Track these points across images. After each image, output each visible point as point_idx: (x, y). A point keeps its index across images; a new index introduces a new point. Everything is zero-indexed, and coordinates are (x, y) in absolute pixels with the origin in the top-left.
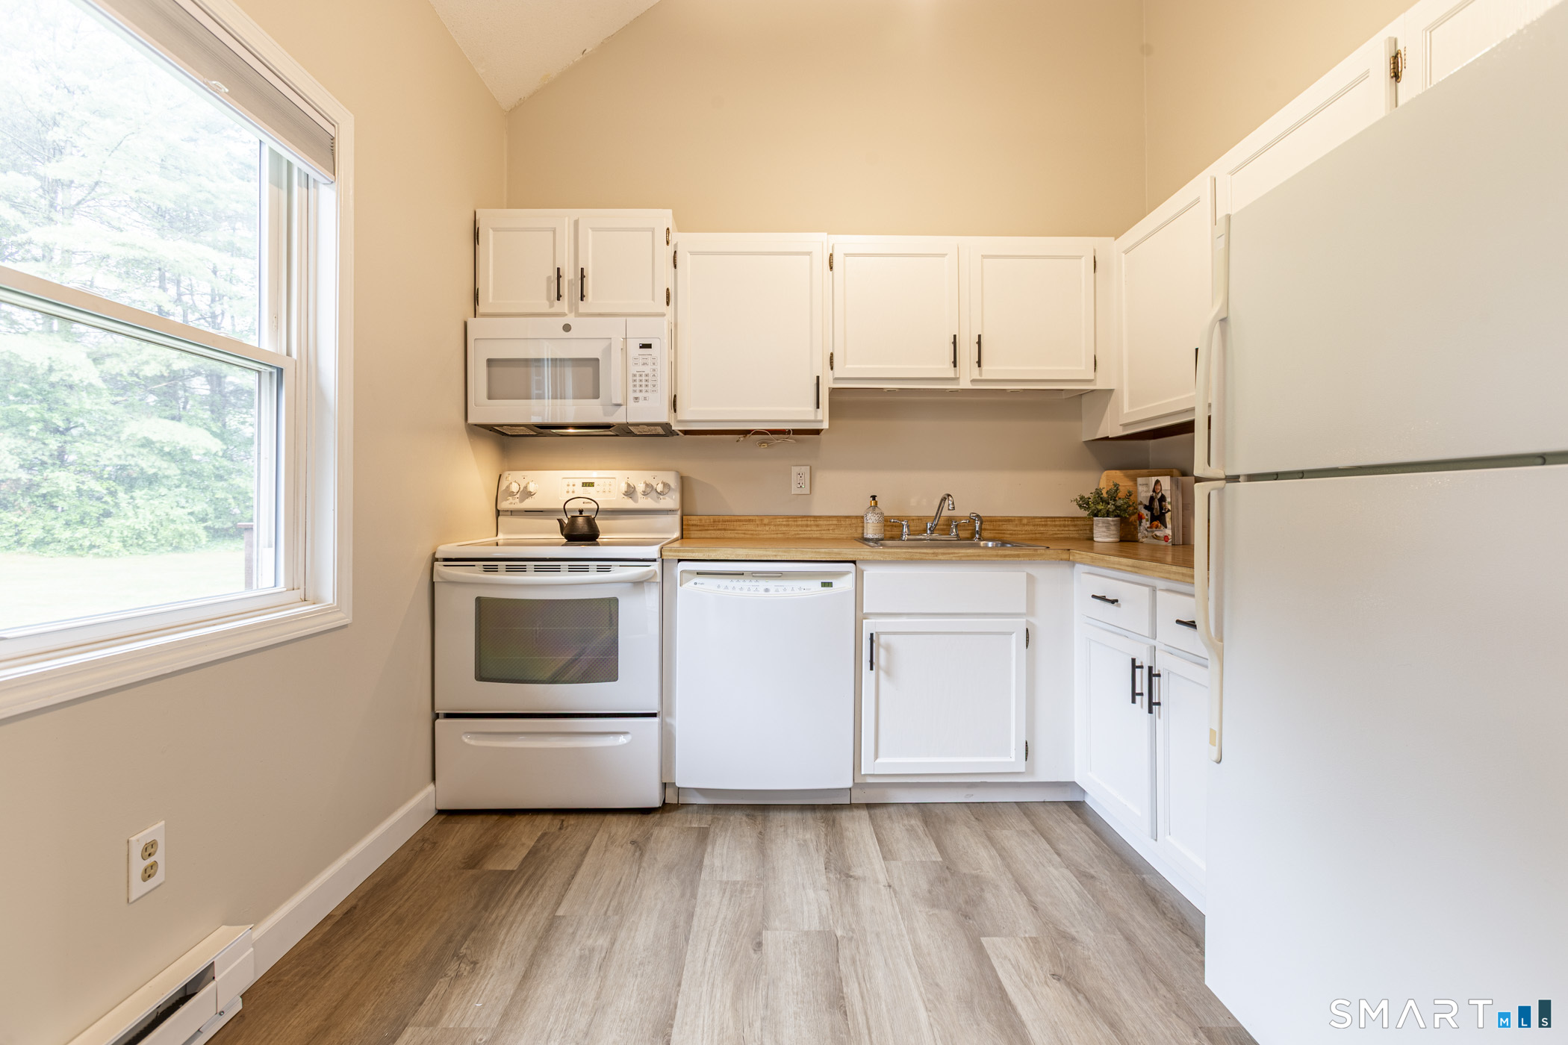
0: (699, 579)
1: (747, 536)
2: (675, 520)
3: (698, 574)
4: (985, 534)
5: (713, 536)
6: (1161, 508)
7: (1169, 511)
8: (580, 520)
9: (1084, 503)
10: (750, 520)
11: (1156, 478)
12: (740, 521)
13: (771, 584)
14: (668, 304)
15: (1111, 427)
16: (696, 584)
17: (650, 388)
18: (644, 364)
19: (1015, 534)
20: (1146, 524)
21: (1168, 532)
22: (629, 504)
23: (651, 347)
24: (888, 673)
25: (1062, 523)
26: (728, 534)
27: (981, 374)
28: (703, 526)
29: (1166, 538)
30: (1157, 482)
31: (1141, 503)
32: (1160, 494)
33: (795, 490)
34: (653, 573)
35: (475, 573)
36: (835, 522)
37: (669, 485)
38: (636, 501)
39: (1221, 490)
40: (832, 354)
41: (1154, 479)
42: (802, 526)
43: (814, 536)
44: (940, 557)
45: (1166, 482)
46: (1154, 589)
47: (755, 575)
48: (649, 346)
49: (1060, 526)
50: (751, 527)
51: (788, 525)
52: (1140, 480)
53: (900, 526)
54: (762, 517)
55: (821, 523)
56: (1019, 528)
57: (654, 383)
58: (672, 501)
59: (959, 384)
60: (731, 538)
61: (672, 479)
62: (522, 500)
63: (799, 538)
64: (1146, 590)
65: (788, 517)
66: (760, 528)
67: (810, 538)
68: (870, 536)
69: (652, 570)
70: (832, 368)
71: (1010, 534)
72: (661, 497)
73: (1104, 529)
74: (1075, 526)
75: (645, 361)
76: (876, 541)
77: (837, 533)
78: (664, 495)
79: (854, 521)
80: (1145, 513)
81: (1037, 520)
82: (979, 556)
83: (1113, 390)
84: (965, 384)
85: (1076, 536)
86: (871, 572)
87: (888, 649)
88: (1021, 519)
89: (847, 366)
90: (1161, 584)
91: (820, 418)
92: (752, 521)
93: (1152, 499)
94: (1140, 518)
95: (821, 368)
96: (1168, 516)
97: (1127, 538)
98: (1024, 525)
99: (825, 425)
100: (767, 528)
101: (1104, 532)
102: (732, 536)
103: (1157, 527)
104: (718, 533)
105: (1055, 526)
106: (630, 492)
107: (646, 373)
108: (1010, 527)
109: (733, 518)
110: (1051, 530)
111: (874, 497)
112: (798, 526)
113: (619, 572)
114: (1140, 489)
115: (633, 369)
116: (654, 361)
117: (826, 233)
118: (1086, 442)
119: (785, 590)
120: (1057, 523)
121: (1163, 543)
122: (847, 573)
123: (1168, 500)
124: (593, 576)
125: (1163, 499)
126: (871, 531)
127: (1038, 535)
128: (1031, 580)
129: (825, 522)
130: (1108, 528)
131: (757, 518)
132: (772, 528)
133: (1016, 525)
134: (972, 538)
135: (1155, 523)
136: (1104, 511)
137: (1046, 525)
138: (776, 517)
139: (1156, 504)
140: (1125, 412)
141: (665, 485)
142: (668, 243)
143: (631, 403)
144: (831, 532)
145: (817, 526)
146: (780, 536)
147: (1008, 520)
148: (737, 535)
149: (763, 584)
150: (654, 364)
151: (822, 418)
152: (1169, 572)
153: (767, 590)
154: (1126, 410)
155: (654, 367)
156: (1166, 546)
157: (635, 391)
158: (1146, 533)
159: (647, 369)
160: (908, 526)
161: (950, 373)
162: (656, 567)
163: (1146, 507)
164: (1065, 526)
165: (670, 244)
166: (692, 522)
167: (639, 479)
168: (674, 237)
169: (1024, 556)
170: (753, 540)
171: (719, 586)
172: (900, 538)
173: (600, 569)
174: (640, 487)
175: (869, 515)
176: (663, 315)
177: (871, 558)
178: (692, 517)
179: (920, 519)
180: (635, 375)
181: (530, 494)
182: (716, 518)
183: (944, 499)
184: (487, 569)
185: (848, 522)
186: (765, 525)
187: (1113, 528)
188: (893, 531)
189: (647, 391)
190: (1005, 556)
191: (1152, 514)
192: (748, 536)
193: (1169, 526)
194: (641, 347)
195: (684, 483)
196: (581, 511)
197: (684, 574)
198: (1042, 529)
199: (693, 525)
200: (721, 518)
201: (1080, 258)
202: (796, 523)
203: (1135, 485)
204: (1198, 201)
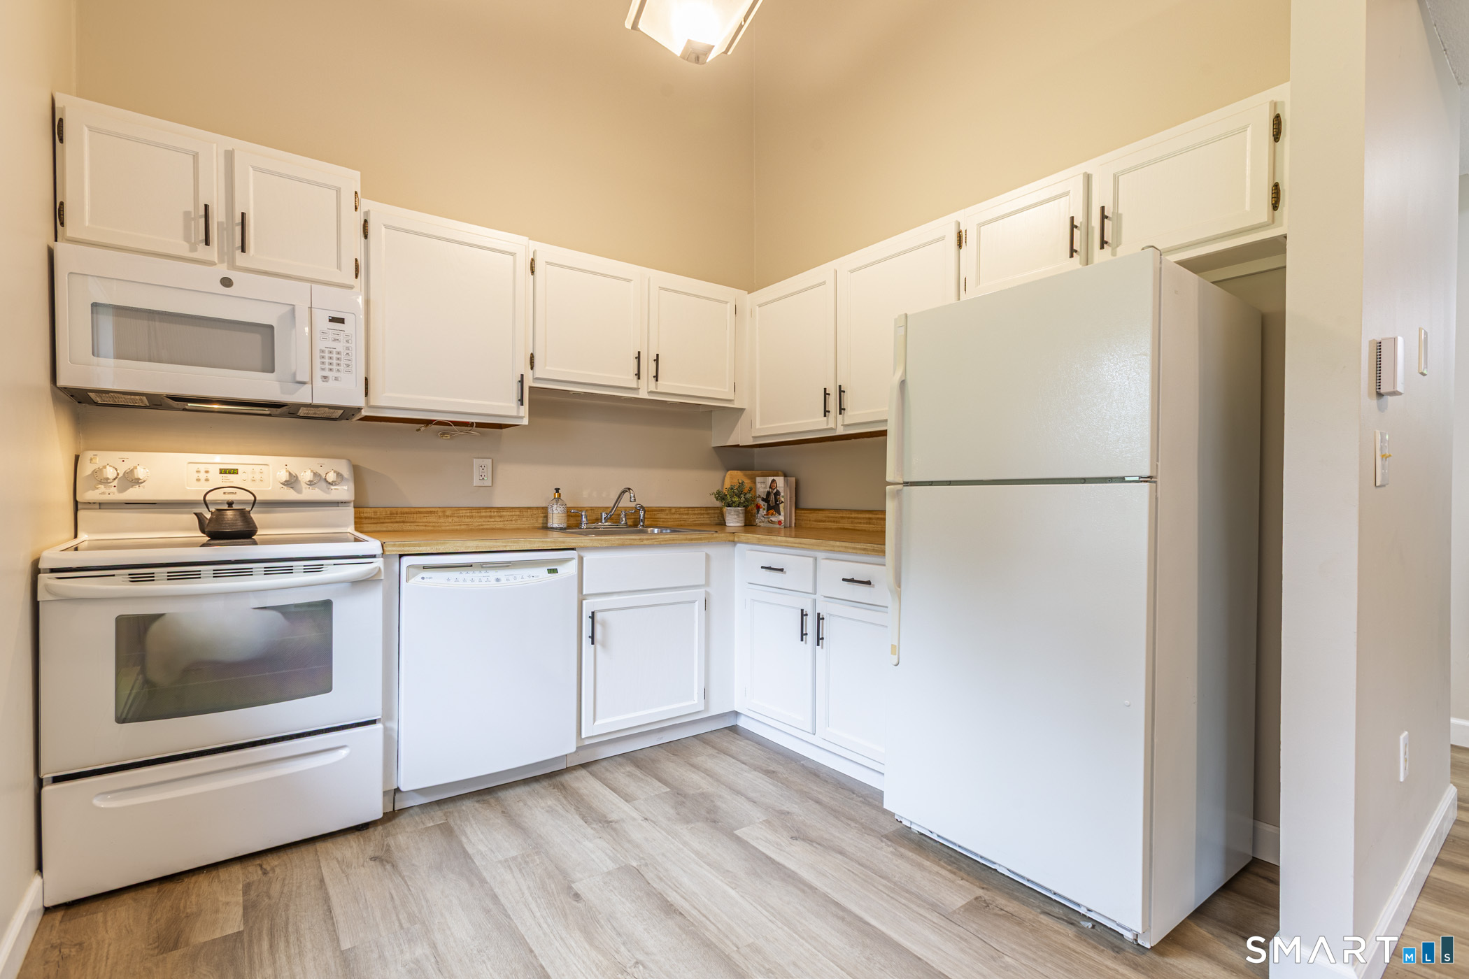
0: (427, 574)
1: (428, 528)
2: (350, 511)
3: (424, 568)
4: (647, 523)
5: (390, 529)
6: (776, 500)
7: (782, 502)
8: (230, 514)
9: (720, 496)
10: (431, 512)
11: (772, 478)
12: (420, 513)
13: (501, 574)
14: (356, 277)
15: (741, 436)
16: (423, 578)
17: (342, 368)
18: (335, 340)
19: (666, 522)
20: (763, 512)
21: (782, 518)
22: (291, 495)
23: (343, 323)
24: (604, 645)
25: (699, 512)
26: (407, 527)
27: (656, 388)
28: (379, 518)
29: (780, 523)
30: (773, 481)
31: (759, 497)
32: (775, 490)
33: (476, 482)
34: (377, 570)
35: (119, 585)
36: (518, 513)
37: (341, 475)
38: (299, 492)
39: (898, 492)
40: (532, 355)
41: (770, 479)
42: (486, 517)
43: (498, 526)
44: (645, 542)
45: (780, 481)
47: (483, 566)
48: (341, 321)
49: (697, 514)
50: (432, 519)
51: (471, 517)
52: (758, 479)
53: (579, 516)
54: (444, 509)
55: (505, 514)
56: (669, 517)
57: (348, 363)
58: (344, 491)
59: (638, 394)
60: (411, 531)
61: (344, 468)
62: (122, 489)
63: (483, 529)
65: (472, 509)
66: (442, 520)
67: (493, 529)
68: (556, 525)
69: (376, 568)
70: (532, 368)
71: (663, 522)
72: (333, 487)
73: (736, 517)
74: (708, 514)
75: (336, 337)
76: (561, 529)
77: (519, 524)
78: (335, 485)
79: (535, 512)
80: (762, 503)
81: (681, 510)
82: (673, 540)
83: (745, 409)
84: (643, 394)
85: (708, 522)
86: (589, 557)
87: (604, 624)
88: (670, 508)
89: (547, 368)
91: (522, 414)
92: (434, 512)
93: (769, 494)
94: (758, 507)
95: (524, 367)
96: (782, 506)
97: (749, 524)
98: (673, 514)
99: (525, 422)
100: (450, 520)
101: (734, 519)
102: (413, 528)
103: (772, 514)
104: (396, 526)
105: (695, 514)
106: (292, 482)
107: (338, 350)
108: (663, 516)
109: (413, 510)
110: (692, 518)
111: (557, 490)
112: (481, 517)
113: (332, 572)
114: (758, 485)
115: (320, 344)
116: (347, 338)
117: (528, 238)
118: (714, 447)
119: (515, 578)
120: (696, 512)
121: (778, 526)
122: (573, 559)
123: (782, 494)
124: (299, 578)
125: (778, 493)
126: (557, 518)
127: (683, 522)
128: (708, 557)
129: (508, 513)
130: (738, 516)
131: (439, 510)
132: (455, 519)
133: (667, 514)
134: (635, 525)
135: (771, 511)
136: (737, 503)
137: (688, 514)
138: (459, 509)
139: (772, 497)
140: (757, 427)
141: (339, 474)
142: (356, 208)
143: (318, 382)
144: (514, 522)
145: (501, 517)
146: (463, 527)
147: (661, 510)
148: (417, 528)
149: (493, 574)
150: (348, 341)
151: (522, 415)
152: (833, 546)
153: (498, 580)
154: (758, 426)
155: (348, 345)
156: (780, 528)
157: (323, 369)
158: (763, 519)
159: (340, 346)
160: (586, 517)
161: (633, 383)
162: (379, 563)
163: (763, 500)
164: (701, 514)
165: (358, 210)
166: (365, 515)
167: (304, 468)
168: (365, 204)
169: (705, 539)
170: (436, 531)
171: (448, 579)
172: (578, 525)
173: (308, 570)
174: (306, 476)
175: (555, 506)
176: (351, 287)
177: (590, 545)
178: (365, 510)
179: (592, 509)
180: (323, 351)
181: (137, 482)
182: (394, 510)
183: (624, 492)
184: (135, 579)
185: (530, 512)
186: (448, 517)
187: (741, 515)
188: (574, 522)
189: (338, 371)
190: (692, 540)
191: (769, 505)
192: (430, 528)
193: (782, 513)
194: (330, 321)
195: (358, 474)
196: (230, 504)
197: (410, 569)
198: (685, 517)
199: (366, 518)
200: (399, 510)
201: (726, 303)
202: (479, 514)
203: (755, 483)
204: (824, 283)
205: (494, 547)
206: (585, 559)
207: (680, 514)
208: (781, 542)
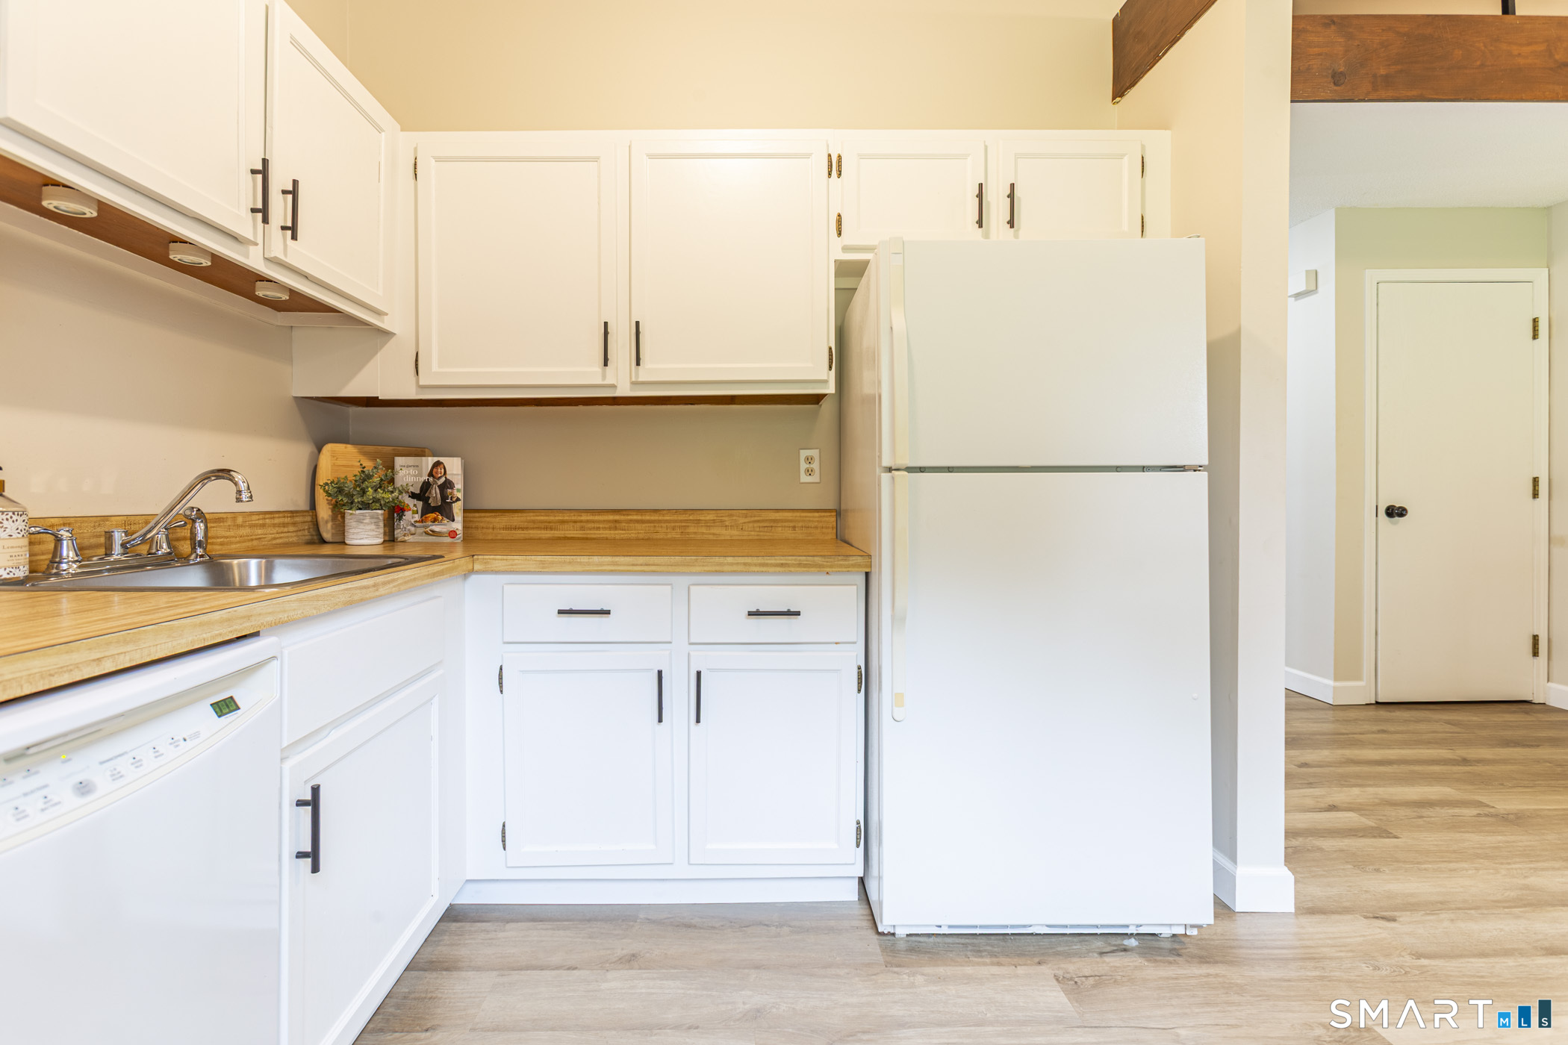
6: (444, 497)
7: (458, 499)
11: (436, 459)
15: (384, 385)
19: (227, 544)
20: (416, 517)
21: (457, 525)
25: (281, 520)
29: (453, 534)
30: (437, 464)
31: (404, 490)
32: (443, 479)
41: (431, 461)
49: (279, 525)
52: (401, 460)
56: (232, 533)
71: (222, 544)
74: (294, 524)
80: (413, 502)
81: (255, 517)
83: (395, 334)
85: (295, 539)
93: (426, 486)
94: (405, 509)
96: (457, 506)
98: (239, 526)
103: (436, 520)
105: (274, 525)
114: (402, 471)
121: (449, 540)
123: (457, 487)
125: (448, 484)
127: (255, 543)
133: (229, 528)
135: (434, 515)
137: (263, 526)
139: (435, 493)
140: (434, 370)
154: (435, 368)
156: (453, 543)
158: (413, 529)
161: (245, 225)
163: (415, 496)
164: (284, 525)
172: (52, 567)
191: (426, 505)
193: (459, 516)
198: (260, 531)
203: (393, 468)
207: (251, 526)
208: (601, 564)
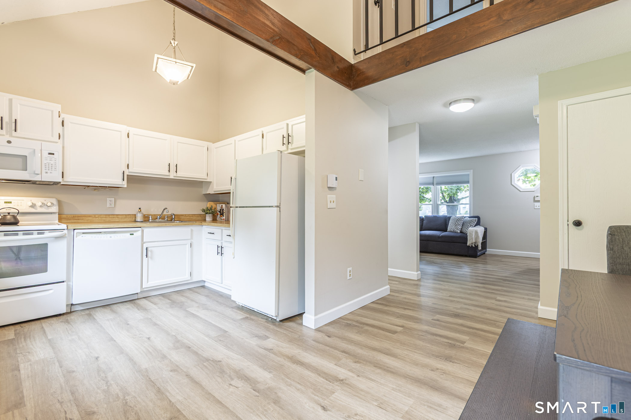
0: (84, 235)
1: (88, 221)
2: (57, 216)
3: (83, 233)
4: (175, 219)
5: (73, 222)
8: (9, 217)
9: (203, 210)
10: (90, 216)
12: (85, 216)
13: (112, 235)
14: (59, 139)
15: (211, 191)
16: (82, 236)
17: (53, 169)
18: (50, 160)
20: (219, 216)
21: (224, 218)
22: (33, 210)
23: (54, 155)
24: (151, 258)
26: (80, 221)
27: (176, 175)
28: (68, 218)
29: (224, 219)
30: (222, 205)
31: (218, 211)
33: (108, 206)
34: (65, 234)
36: (125, 216)
37: (53, 204)
38: (36, 209)
40: (128, 164)
41: (221, 205)
42: (112, 218)
43: (117, 221)
44: (167, 225)
45: (224, 205)
46: (222, 230)
47: (105, 232)
48: (53, 154)
49: (197, 217)
50: (90, 218)
51: (106, 218)
52: (218, 205)
53: (148, 217)
54: (95, 215)
55: (119, 216)
57: (55, 167)
58: (55, 209)
59: (170, 177)
60: (81, 222)
61: (54, 201)
63: (110, 222)
64: (221, 230)
65: (106, 215)
66: (94, 219)
67: (115, 222)
68: (139, 220)
69: (64, 233)
70: (128, 169)
71: (183, 219)
72: (49, 208)
74: (201, 217)
75: (51, 159)
76: (141, 222)
77: (125, 220)
78: (51, 207)
79: (132, 216)
80: (219, 213)
82: (178, 225)
83: (211, 182)
84: (172, 177)
85: (201, 219)
86: (146, 230)
87: (151, 251)
88: (186, 215)
89: (134, 169)
90: (223, 228)
91: (124, 184)
92: (91, 216)
93: (221, 210)
94: (218, 214)
95: (125, 168)
96: (224, 214)
99: (126, 186)
100: (97, 219)
101: (209, 218)
102: (82, 221)
103: (222, 216)
104: (75, 221)
106: (33, 206)
107: (52, 163)
108: (183, 217)
109: (82, 215)
110: (194, 218)
111: (140, 209)
112: (110, 218)
113: (47, 234)
114: (218, 207)
115: (44, 162)
116: (55, 160)
117: (126, 126)
118: (204, 194)
119: (117, 236)
122: (139, 230)
123: (224, 210)
124: (35, 236)
125: (223, 210)
126: (139, 218)
127: (190, 219)
128: (192, 230)
129: (121, 216)
130: (210, 217)
131: (93, 215)
132: (99, 218)
133: (184, 217)
134: (171, 220)
135: (221, 216)
136: (209, 213)
138: (101, 215)
139: (222, 211)
140: (215, 188)
141: (52, 203)
142: (59, 117)
143: (44, 174)
144: (123, 219)
145: (118, 217)
146: (102, 221)
147: (182, 215)
148: (84, 221)
149: (109, 235)
150: (55, 161)
151: (125, 184)
152: (225, 226)
153: (111, 237)
155: (55, 162)
156: (224, 221)
157: (46, 170)
159: (52, 162)
160: (151, 217)
161: (167, 173)
162: (66, 231)
163: (219, 212)
166: (63, 217)
167: (38, 201)
168: (62, 115)
169: (190, 224)
170: (92, 222)
171: (92, 237)
172: (148, 221)
173: (38, 234)
174: (39, 204)
175: (139, 214)
176: (57, 142)
177: (146, 226)
178: (63, 215)
179: (154, 215)
180: (46, 164)
182: (75, 215)
183: (164, 209)
185: (129, 216)
186: (96, 218)
187: (211, 217)
188: (146, 219)
189: (52, 170)
190: (185, 224)
191: (221, 213)
192: (89, 221)
193: (224, 216)
194: (49, 154)
195: (60, 203)
196: (9, 213)
197: (77, 234)
199: (63, 218)
200: (77, 215)
201: (204, 147)
202: (109, 217)
203: (217, 206)
204: (232, 144)
205: (110, 227)
206: (144, 231)
207: (189, 217)
208: (213, 225)
